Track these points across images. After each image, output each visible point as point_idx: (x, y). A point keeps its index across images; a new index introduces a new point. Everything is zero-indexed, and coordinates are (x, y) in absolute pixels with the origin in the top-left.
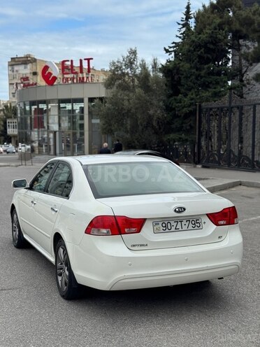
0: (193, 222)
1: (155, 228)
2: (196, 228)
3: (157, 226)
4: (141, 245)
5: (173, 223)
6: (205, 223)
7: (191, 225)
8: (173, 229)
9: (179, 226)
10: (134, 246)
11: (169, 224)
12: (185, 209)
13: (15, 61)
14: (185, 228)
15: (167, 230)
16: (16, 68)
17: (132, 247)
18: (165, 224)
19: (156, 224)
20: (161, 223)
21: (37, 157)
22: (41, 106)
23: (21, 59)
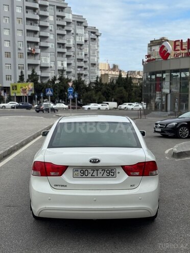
0: (108, 172)
1: (75, 173)
2: (110, 176)
3: (76, 172)
4: (62, 186)
5: (90, 171)
6: (119, 173)
7: (105, 173)
8: (90, 175)
9: (95, 174)
10: (56, 185)
11: (86, 171)
12: (99, 161)
13: (153, 43)
14: (100, 175)
15: (84, 176)
16: (153, 48)
17: (55, 186)
18: (83, 171)
19: (76, 171)
20: (80, 170)
21: (153, 113)
22: (158, 75)
23: (157, 42)
